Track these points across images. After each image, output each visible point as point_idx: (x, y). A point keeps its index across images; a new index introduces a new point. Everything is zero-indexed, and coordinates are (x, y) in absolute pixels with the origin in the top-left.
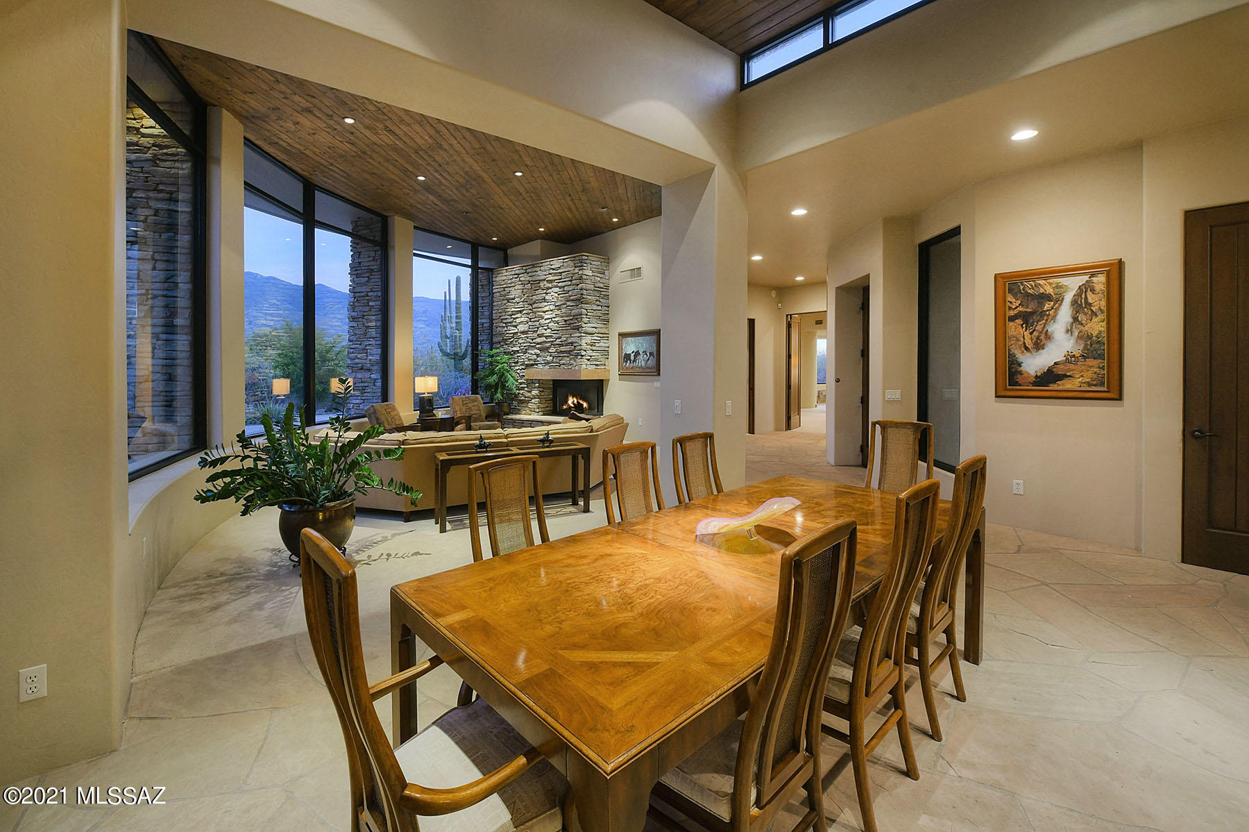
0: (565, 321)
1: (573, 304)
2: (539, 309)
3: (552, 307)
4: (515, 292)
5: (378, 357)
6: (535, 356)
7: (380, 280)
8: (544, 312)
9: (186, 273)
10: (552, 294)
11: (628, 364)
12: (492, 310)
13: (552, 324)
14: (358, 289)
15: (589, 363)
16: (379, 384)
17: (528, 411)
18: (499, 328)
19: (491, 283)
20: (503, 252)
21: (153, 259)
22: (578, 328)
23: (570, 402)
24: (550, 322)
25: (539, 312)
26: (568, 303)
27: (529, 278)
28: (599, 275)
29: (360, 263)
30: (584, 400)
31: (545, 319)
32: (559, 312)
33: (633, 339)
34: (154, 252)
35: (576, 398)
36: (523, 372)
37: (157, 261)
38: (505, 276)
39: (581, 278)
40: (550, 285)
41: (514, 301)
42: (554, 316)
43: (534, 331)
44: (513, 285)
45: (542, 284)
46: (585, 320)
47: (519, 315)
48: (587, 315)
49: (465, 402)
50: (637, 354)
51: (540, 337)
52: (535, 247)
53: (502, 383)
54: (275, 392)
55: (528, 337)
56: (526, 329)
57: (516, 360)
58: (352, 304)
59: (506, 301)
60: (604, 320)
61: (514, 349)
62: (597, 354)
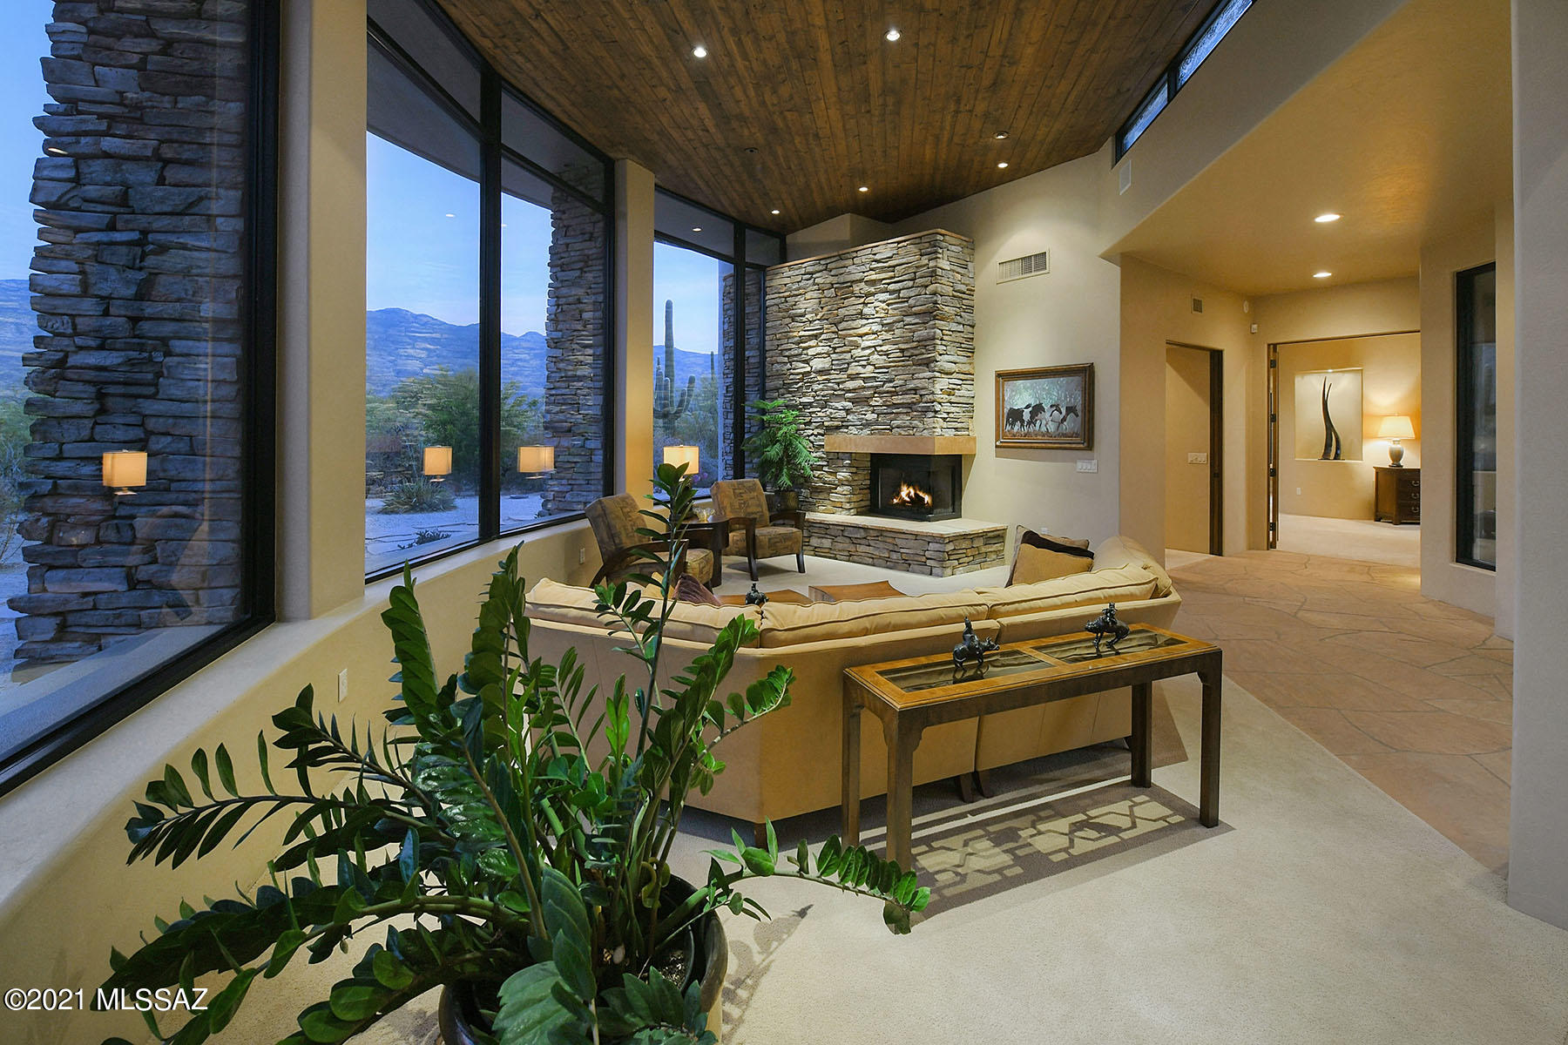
0: (902, 351)
1: (917, 321)
2: (851, 332)
3: (875, 328)
4: (807, 304)
5: (596, 411)
6: (843, 413)
7: (601, 274)
8: (861, 336)
9: (232, 193)
10: (877, 304)
11: (1016, 428)
12: (765, 335)
13: (876, 356)
14: (564, 291)
15: (945, 425)
16: (599, 457)
17: (829, 507)
18: (777, 364)
19: (762, 291)
20: (778, 240)
21: (160, 159)
22: (927, 363)
23: (904, 494)
24: (872, 353)
25: (851, 336)
26: (908, 319)
27: (831, 279)
28: (959, 270)
29: (567, 245)
30: (928, 492)
31: (863, 349)
32: (888, 336)
33: (1028, 383)
34: (161, 142)
35: (914, 489)
36: (820, 440)
37: (167, 162)
38: (788, 277)
39: (933, 274)
40: (872, 289)
41: (804, 319)
42: (881, 342)
43: (841, 370)
44: (801, 291)
45: (856, 288)
46: (940, 348)
47: (813, 343)
48: (942, 339)
49: (737, 491)
50: (1037, 409)
51: (852, 379)
52: (842, 227)
53: (788, 456)
54: (427, 471)
55: (829, 380)
56: (827, 366)
57: (808, 419)
58: (553, 316)
59: (790, 320)
60: (966, 350)
61: (804, 400)
62: (957, 410)
